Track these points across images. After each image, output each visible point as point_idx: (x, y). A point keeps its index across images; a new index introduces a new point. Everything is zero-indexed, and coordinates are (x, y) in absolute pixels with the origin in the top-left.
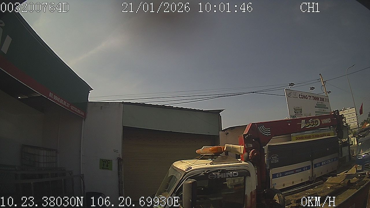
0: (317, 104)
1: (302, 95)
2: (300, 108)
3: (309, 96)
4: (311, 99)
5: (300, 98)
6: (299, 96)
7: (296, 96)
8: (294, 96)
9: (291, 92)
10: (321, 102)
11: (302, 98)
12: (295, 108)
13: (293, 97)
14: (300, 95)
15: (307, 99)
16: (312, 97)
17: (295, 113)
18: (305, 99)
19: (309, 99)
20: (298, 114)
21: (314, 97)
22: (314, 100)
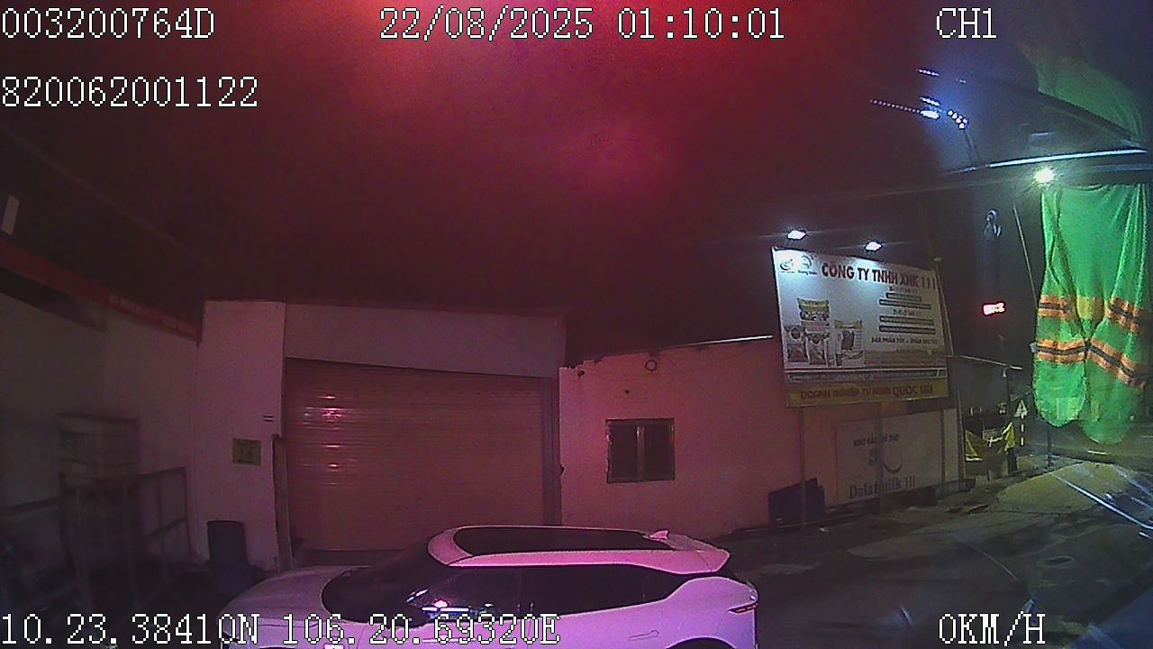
1: (831, 267)
2: (822, 304)
3: (859, 269)
4: (866, 279)
5: (826, 274)
6: (823, 268)
10: (905, 287)
11: (833, 275)
12: (804, 304)
14: (826, 265)
15: (851, 277)
16: (871, 271)
17: (802, 320)
18: (844, 277)
19: (860, 278)
20: (812, 323)
21: (879, 271)
22: (879, 281)
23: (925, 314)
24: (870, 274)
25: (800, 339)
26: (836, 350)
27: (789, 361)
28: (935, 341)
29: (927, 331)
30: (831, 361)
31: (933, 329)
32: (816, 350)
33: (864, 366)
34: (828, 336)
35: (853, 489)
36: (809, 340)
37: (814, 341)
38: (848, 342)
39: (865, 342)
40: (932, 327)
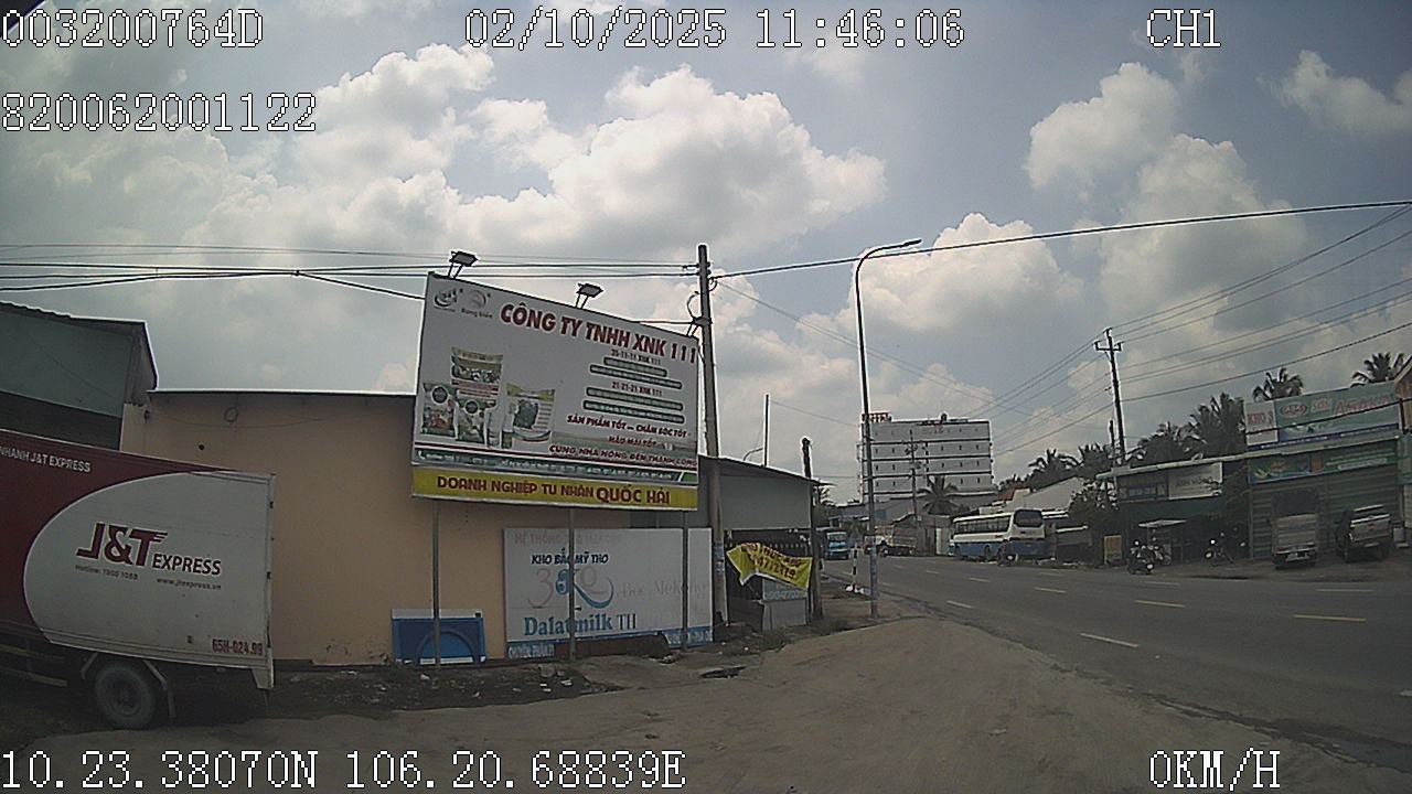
0: (606, 359)
1: (517, 311)
2: (491, 359)
3: (564, 319)
4: (574, 334)
5: (508, 320)
6: (504, 312)
7: (483, 311)
8: (467, 309)
9: (461, 290)
10: (643, 353)
11: (519, 322)
12: (461, 357)
13: (463, 310)
14: (511, 307)
15: (549, 329)
16: (584, 324)
17: (453, 377)
18: (537, 326)
19: (564, 332)
20: (469, 385)
21: (599, 327)
22: (596, 339)
23: (668, 394)
24: (582, 329)
25: (446, 402)
26: (503, 426)
27: (424, 432)
28: (681, 433)
29: (668, 418)
30: (491, 439)
31: (682, 417)
32: (470, 422)
33: (550, 453)
34: (493, 405)
35: (531, 622)
36: (461, 406)
37: (467, 408)
38: (525, 418)
39: (556, 419)
40: (678, 413)
